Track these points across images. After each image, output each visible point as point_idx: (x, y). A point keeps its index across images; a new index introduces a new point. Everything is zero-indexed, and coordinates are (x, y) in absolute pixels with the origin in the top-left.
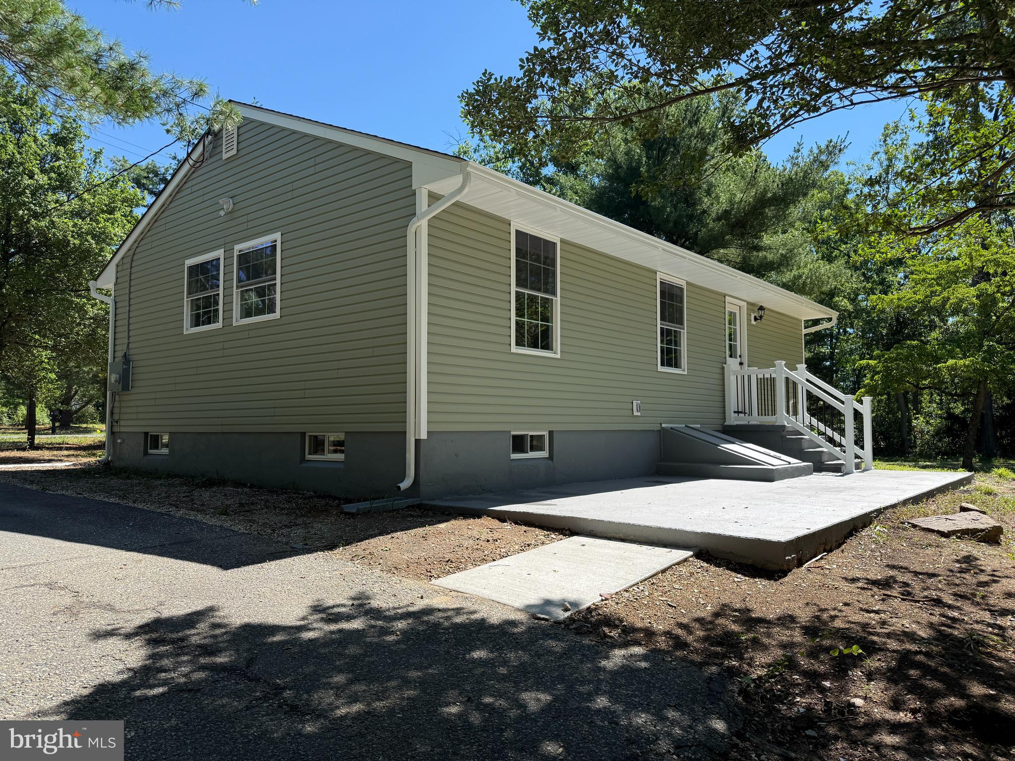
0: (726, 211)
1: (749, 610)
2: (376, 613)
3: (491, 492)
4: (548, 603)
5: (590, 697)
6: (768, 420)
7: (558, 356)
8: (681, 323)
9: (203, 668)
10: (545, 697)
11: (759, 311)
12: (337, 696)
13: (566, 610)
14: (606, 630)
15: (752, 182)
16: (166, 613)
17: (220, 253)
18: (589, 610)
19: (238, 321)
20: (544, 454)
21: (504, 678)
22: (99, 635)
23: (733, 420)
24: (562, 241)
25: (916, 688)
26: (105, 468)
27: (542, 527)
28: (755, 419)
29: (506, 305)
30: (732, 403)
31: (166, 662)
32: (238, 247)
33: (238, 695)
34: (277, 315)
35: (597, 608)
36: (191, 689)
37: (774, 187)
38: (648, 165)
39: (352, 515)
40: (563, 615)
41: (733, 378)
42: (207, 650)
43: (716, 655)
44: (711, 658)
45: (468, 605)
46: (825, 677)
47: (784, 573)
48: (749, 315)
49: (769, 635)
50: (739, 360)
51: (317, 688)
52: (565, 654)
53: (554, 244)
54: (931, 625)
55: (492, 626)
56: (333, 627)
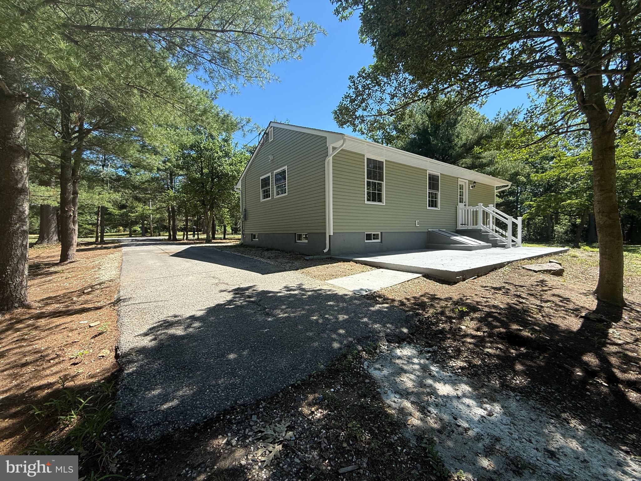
0: (464, 144)
1: (435, 295)
2: (303, 290)
3: (357, 254)
4: (362, 289)
5: (362, 318)
6: (475, 227)
7: (384, 204)
8: (438, 190)
9: (246, 301)
10: (346, 317)
11: (474, 183)
12: (281, 311)
13: (366, 292)
14: (377, 299)
15: (477, 130)
16: (241, 286)
17: (270, 174)
18: (375, 292)
19: (276, 197)
20: (379, 241)
21: (336, 310)
22: (221, 291)
23: (460, 227)
24: (386, 161)
25: (489, 325)
26: (241, 245)
27: (370, 266)
28: (470, 227)
29: (363, 186)
30: (460, 222)
31: (237, 299)
32: (275, 172)
33: (253, 309)
34: (287, 194)
35: (378, 291)
36: (242, 307)
37: (487, 131)
38: (431, 127)
39: (307, 260)
40: (364, 293)
41: (460, 211)
42: (249, 297)
43: (415, 309)
44: (412, 309)
45: (334, 289)
46: (454, 318)
47: (455, 283)
48: (469, 185)
49: (438, 303)
50: (464, 204)
51: (276, 309)
52: (360, 305)
53: (383, 162)
54: (508, 304)
55: (339, 295)
56: (289, 293)
